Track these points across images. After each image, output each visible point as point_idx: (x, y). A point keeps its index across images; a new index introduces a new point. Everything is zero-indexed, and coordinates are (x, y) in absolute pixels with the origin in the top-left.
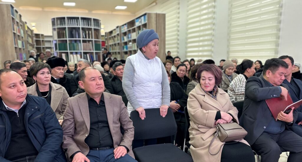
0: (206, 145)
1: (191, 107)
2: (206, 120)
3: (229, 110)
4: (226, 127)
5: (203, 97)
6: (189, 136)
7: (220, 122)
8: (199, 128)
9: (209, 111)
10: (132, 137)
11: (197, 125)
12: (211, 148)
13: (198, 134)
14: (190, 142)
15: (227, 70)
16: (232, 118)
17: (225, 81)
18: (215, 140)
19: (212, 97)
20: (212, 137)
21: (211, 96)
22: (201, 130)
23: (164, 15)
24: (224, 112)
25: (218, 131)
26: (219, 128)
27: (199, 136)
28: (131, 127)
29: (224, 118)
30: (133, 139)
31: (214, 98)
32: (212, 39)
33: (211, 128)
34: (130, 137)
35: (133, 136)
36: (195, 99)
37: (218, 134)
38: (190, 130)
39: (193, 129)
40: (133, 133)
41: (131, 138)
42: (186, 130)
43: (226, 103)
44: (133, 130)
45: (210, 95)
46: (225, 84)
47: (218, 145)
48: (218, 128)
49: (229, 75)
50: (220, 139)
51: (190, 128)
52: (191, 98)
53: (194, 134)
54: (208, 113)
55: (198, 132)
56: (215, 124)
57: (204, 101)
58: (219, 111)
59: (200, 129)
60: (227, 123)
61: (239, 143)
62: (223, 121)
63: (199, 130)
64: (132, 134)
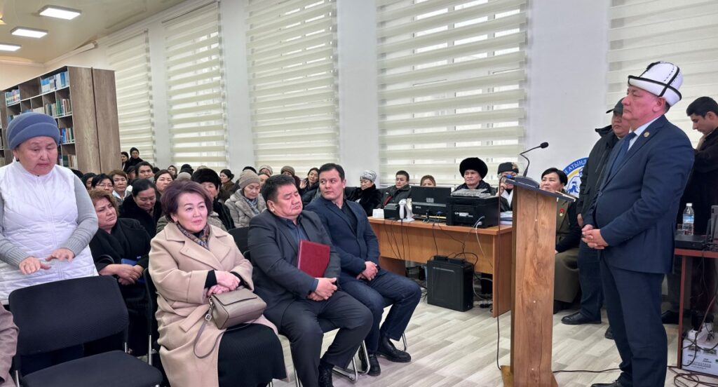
0: (189, 340)
1: (156, 268)
2: (188, 290)
3: (235, 265)
4: (226, 299)
5: (180, 245)
6: (157, 328)
7: (216, 290)
8: (174, 308)
9: (194, 272)
10: (13, 350)
11: (171, 303)
12: (199, 345)
13: (174, 321)
14: (159, 341)
15: (247, 188)
16: (239, 281)
17: (245, 210)
18: (207, 327)
19: (200, 245)
20: (200, 324)
21: (196, 242)
22: (180, 312)
23: (111, 74)
24: (225, 270)
25: (212, 310)
26: (213, 303)
27: (175, 325)
28: (7, 327)
29: (223, 282)
30: (14, 354)
31: (204, 246)
32: (222, 125)
33: (198, 304)
34: (6, 350)
35: (15, 347)
36: (163, 251)
37: (212, 314)
38: (159, 314)
39: (164, 312)
40: (15, 339)
41: (8, 352)
42: (151, 317)
43: (227, 255)
44: (13, 334)
45: (197, 239)
46: (245, 215)
47: (211, 337)
48: (211, 303)
49: (251, 198)
50: (218, 323)
51: (158, 311)
52: (155, 250)
53: (166, 323)
54: (190, 277)
55: (174, 317)
56: (207, 296)
57: (181, 254)
58: (212, 269)
59: (177, 310)
60: (230, 291)
61: (252, 325)
62: (222, 288)
63: (175, 314)
64: (13, 343)
